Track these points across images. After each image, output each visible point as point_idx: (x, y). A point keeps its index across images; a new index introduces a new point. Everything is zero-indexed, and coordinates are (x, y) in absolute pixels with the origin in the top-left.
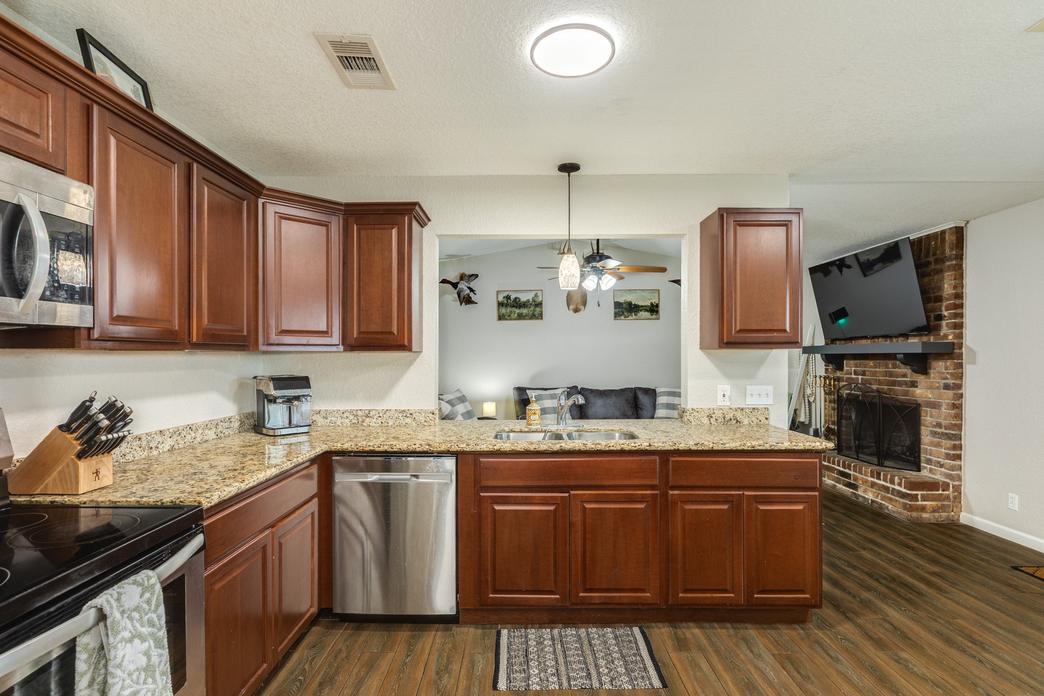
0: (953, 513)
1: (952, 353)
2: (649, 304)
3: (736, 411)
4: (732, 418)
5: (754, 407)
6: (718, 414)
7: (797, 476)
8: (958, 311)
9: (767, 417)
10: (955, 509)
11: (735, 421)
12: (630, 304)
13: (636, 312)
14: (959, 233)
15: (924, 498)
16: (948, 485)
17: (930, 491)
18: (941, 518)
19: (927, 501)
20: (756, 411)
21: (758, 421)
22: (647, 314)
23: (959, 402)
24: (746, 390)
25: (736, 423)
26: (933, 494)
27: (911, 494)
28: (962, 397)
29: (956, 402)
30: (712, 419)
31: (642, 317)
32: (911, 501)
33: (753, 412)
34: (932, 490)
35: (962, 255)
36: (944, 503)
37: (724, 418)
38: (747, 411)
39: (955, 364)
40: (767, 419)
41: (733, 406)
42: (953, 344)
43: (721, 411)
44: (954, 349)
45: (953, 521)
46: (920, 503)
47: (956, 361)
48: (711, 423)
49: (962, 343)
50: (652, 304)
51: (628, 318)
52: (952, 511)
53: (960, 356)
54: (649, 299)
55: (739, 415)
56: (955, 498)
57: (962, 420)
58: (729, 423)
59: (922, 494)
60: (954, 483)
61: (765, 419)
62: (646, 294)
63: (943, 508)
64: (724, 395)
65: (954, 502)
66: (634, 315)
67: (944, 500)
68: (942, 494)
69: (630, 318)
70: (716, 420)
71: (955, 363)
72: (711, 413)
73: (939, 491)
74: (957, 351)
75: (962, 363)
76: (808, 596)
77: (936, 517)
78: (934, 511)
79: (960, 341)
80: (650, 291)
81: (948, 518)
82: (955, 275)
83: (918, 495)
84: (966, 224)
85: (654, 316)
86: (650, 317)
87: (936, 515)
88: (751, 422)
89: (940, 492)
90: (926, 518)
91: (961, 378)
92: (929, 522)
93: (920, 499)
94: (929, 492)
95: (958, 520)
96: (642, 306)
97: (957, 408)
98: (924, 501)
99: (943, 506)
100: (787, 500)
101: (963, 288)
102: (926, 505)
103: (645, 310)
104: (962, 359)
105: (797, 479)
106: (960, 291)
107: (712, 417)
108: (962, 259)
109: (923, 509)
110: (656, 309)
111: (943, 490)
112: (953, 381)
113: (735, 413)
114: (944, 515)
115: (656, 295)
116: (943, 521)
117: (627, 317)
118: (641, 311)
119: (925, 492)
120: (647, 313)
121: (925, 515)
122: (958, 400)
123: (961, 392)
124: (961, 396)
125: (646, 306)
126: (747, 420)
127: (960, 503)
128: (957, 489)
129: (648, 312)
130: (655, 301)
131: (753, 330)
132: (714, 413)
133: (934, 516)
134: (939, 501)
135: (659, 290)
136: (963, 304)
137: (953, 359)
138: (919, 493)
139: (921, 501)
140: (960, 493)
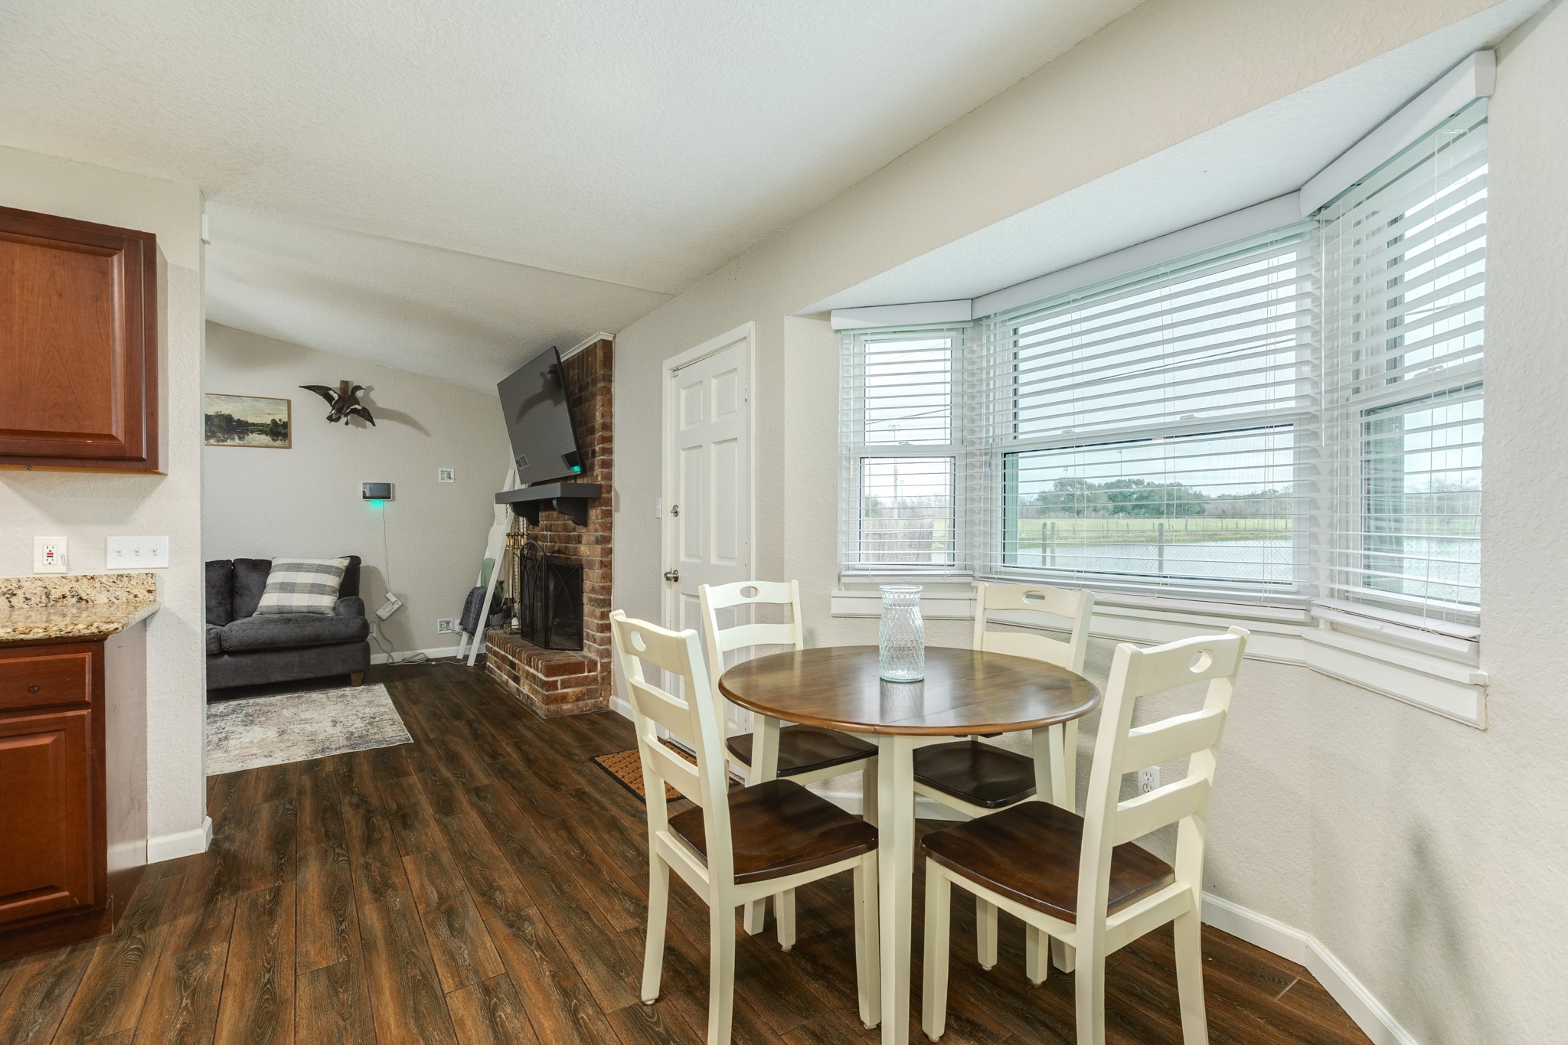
0: (601, 699)
1: (599, 498)
2: (269, 422)
3: (78, 581)
4: (68, 594)
5: (120, 573)
6: (34, 589)
7: (34, 686)
8: (607, 446)
9: (151, 589)
10: (603, 692)
11: (75, 600)
12: (228, 419)
13: (241, 433)
14: (607, 346)
15: (565, 685)
16: (595, 663)
17: (572, 674)
18: (586, 707)
19: (569, 687)
20: (125, 579)
21: (132, 596)
22: (265, 439)
23: (609, 559)
24: (106, 543)
25: (78, 602)
26: (576, 678)
27: (548, 682)
28: (611, 554)
29: (603, 560)
30: (14, 600)
31: (255, 443)
32: (547, 691)
33: (118, 582)
34: (575, 673)
35: (611, 376)
36: (590, 687)
37: (48, 595)
38: (104, 580)
39: (603, 512)
40: (150, 592)
41: (71, 575)
42: (600, 486)
43: (40, 583)
44: (601, 493)
45: (602, 708)
46: (560, 691)
47: (604, 508)
48: (12, 606)
49: (611, 486)
50: (274, 421)
51: (225, 443)
52: (601, 696)
53: (609, 502)
54: (269, 414)
55: (84, 589)
56: (603, 679)
57: (611, 581)
58: (59, 604)
59: (562, 680)
60: (603, 661)
61: (146, 593)
62: (262, 405)
63: (591, 694)
64: (50, 555)
65: (602, 684)
66: (236, 438)
67: (590, 684)
68: (588, 676)
69: (229, 442)
70: (27, 599)
71: (602, 510)
72: (12, 588)
73: (584, 672)
74: (605, 495)
75: (611, 510)
76: (66, 893)
77: (581, 706)
78: (578, 699)
79: (608, 483)
80: (271, 401)
81: (595, 705)
82: (603, 399)
83: (557, 681)
84: (614, 338)
85: (279, 443)
86: (271, 443)
87: (581, 703)
88: (114, 600)
89: (586, 674)
90: (568, 709)
91: (610, 529)
92: (571, 714)
93: (559, 687)
94: (572, 676)
95: (607, 706)
96: (253, 424)
97: (605, 566)
98: (565, 688)
99: (589, 691)
100: (10, 733)
101: (611, 418)
102: (567, 693)
103: (260, 430)
104: (611, 506)
105: (35, 692)
106: (609, 421)
107: (15, 595)
108: (610, 381)
109: (564, 698)
110: (283, 431)
111: (589, 672)
112: (601, 533)
113: (75, 584)
114: (590, 702)
115: (282, 408)
116: (589, 710)
117: (223, 441)
118: (252, 432)
119: (566, 677)
120: (264, 437)
121: (565, 707)
122: (607, 556)
123: (610, 546)
124: (610, 551)
125: (262, 425)
126: (103, 597)
127: (610, 684)
128: (606, 667)
129: (267, 435)
130: (281, 416)
131: (33, 432)
132: (20, 587)
133: (578, 706)
134: (584, 685)
135: (289, 402)
136: (612, 437)
137: (601, 505)
138: (559, 678)
139: (561, 689)
140: (610, 672)
